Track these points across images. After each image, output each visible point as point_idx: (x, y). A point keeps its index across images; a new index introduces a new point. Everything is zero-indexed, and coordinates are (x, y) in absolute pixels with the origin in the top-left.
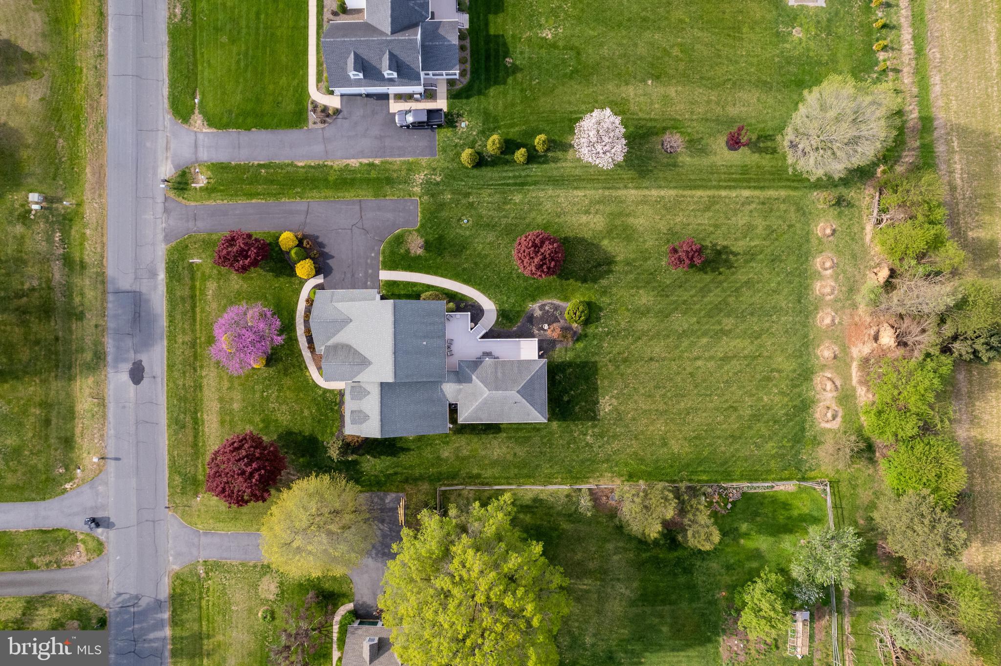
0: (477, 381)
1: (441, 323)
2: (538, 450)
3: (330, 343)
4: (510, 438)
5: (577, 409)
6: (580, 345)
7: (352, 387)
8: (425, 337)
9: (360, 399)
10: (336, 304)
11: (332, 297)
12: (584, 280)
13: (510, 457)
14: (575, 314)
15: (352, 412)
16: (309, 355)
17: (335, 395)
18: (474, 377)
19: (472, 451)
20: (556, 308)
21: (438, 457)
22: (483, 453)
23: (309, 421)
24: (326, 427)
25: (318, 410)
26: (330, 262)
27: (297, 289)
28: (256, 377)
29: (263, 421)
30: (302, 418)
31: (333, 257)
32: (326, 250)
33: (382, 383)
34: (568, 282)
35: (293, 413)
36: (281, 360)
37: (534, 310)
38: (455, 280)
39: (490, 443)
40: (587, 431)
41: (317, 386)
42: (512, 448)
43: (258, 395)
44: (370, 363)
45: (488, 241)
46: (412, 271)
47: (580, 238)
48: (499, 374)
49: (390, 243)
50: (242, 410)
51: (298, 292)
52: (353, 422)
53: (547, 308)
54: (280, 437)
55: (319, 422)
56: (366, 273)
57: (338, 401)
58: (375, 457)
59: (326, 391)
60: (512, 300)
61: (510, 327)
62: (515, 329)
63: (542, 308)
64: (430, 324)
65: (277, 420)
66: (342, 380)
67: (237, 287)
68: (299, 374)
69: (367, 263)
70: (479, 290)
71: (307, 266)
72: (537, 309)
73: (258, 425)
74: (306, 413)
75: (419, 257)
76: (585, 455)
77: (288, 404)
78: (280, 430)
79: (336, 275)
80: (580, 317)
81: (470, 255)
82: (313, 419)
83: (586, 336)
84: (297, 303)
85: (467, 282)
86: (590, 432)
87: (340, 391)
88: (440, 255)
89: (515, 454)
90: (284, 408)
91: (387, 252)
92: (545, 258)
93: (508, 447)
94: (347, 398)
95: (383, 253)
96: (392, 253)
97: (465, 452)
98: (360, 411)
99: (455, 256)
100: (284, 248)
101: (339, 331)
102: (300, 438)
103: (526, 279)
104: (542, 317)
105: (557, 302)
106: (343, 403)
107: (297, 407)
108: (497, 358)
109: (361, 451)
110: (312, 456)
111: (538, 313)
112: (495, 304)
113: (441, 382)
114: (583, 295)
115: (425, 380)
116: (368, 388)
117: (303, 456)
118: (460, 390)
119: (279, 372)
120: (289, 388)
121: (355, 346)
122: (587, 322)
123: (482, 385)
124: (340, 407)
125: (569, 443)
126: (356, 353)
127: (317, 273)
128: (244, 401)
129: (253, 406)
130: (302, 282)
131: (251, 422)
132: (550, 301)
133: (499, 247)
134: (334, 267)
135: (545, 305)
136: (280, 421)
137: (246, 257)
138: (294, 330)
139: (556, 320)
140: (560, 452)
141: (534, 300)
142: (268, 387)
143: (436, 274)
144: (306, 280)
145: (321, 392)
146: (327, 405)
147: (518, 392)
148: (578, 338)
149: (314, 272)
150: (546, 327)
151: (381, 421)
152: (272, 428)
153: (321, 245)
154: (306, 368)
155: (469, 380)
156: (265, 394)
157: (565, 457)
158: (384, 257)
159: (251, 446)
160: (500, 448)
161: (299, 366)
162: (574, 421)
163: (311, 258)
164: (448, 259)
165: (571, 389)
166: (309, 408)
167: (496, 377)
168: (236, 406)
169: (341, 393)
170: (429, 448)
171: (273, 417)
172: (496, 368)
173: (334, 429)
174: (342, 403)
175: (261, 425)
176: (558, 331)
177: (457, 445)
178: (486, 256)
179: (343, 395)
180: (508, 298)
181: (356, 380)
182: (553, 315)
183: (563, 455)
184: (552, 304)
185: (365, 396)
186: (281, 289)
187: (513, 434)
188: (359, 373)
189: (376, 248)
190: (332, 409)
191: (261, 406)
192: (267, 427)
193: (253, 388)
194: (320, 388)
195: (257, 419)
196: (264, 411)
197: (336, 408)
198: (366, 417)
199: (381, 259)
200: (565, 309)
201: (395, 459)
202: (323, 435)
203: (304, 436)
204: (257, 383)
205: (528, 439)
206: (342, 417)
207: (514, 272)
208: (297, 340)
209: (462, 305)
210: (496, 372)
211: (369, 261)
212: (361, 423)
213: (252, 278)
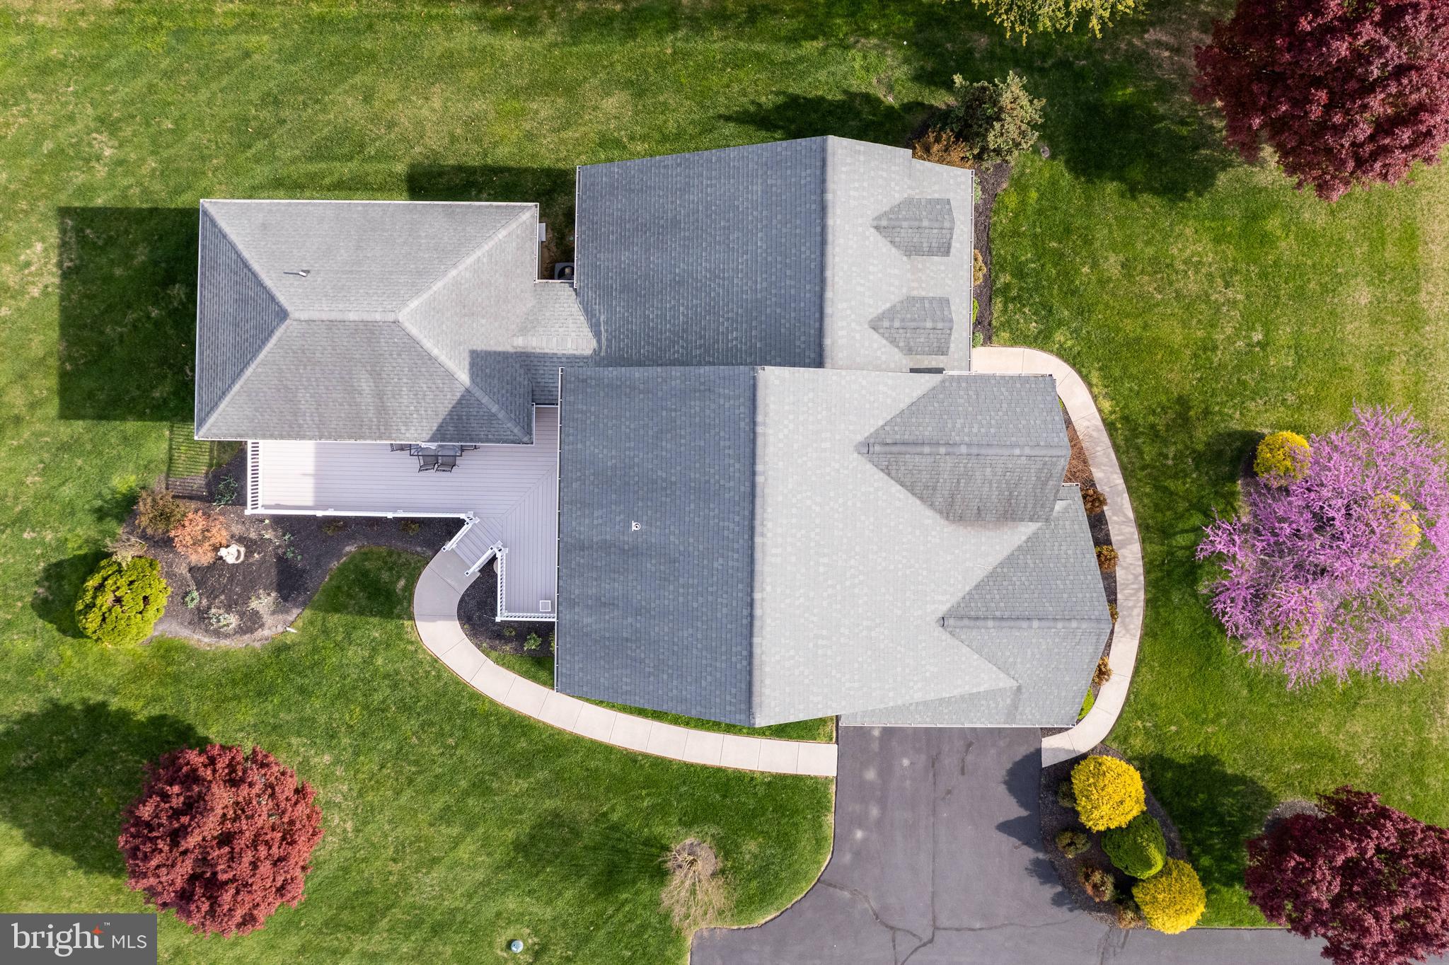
0: (451, 365)
1: (572, 604)
2: (286, 113)
3: (1026, 530)
4: (381, 156)
5: (141, 255)
6: (123, 481)
7: (943, 351)
8: (631, 553)
9: (911, 301)
10: (1006, 683)
11: (1015, 706)
12: (96, 713)
13: (389, 89)
14: (118, 600)
15: (945, 250)
16: (1097, 474)
17: (1007, 324)
18: (464, 377)
19: (519, 114)
20: (201, 618)
21: (640, 94)
22: (479, 105)
23: (1101, 233)
24: (1040, 212)
25: (1067, 275)
26: (1013, 810)
27: (1139, 715)
28: (1290, 398)
29: (1266, 240)
30: (1128, 243)
31: (1006, 827)
32: (1028, 854)
33: (819, 362)
34: (156, 711)
35: (1160, 266)
36: (1199, 458)
37: (278, 610)
38: (560, 732)
39: (453, 139)
40: (111, 174)
41: (1074, 360)
42: (375, 119)
43: (1284, 333)
44: (866, 448)
45: (438, 873)
46: (719, 770)
47: (103, 870)
48: (366, 385)
49: (796, 877)
50: (1340, 280)
51: (1134, 705)
52: (942, 208)
53: (233, 620)
54: (1205, 179)
55: (1068, 230)
56: (886, 771)
57: (998, 304)
58: (867, 98)
59: (1041, 341)
60: (355, 654)
61: (366, 556)
62: (350, 549)
63: (252, 622)
64: (612, 605)
65: (1217, 240)
66: (985, 379)
67: (1357, 727)
68: (1136, 406)
69: (883, 803)
70: (476, 696)
71: (1105, 809)
72: (268, 620)
73: (1286, 227)
74: (1112, 264)
75: (689, 821)
76: (124, 92)
77: (1178, 296)
78: (1205, 203)
79: (996, 765)
80: (100, 587)
81: (503, 823)
82: (1088, 242)
83: (101, 514)
84: (1140, 662)
85: (517, 725)
86: (101, 171)
87: (988, 340)
88: (614, 827)
89: (367, 99)
90: (1192, 286)
91: (805, 843)
92: (176, 836)
93: (391, 125)
94: (963, 312)
95: (819, 843)
96: (786, 842)
97: (544, 108)
98: (912, 250)
99: (555, 820)
100: (1189, 878)
101: (993, 575)
102: (1136, 173)
103: (305, 725)
104: (249, 588)
105: (200, 640)
106: (978, 296)
107: (1147, 284)
108: (394, 448)
109: (918, 118)
110: (1093, 110)
111: (263, 603)
112: (417, 643)
113: (598, 360)
114: (105, 661)
115: (638, 373)
116: (878, 346)
117: (1125, 110)
118: (523, 330)
119: (1207, 412)
120: (1173, 353)
121: (929, 517)
122: (95, 559)
123: (428, 344)
124: (989, 281)
125: (178, 133)
126: (923, 491)
127: (1065, 771)
128: (1332, 313)
129: (1300, 294)
130: (1118, 740)
131: (1309, 238)
132: (225, 643)
133: (400, 848)
134: (1002, 789)
135: (241, 631)
136: (1206, 238)
137: (1350, 871)
138: (1150, 566)
139: (201, 575)
140: (209, 103)
141: (280, 649)
142: (1246, 360)
143: (631, 759)
144: (1103, 748)
145: (1059, 336)
146: (1038, 288)
147: (283, 315)
148: (125, 508)
149: (1079, 779)
150: (231, 555)
151: (823, 209)
152: (1235, 213)
153: (1045, 872)
154: (1110, 426)
155: (482, 363)
156: (1257, 336)
157: (195, 89)
158: (817, 826)
159: (1340, 130)
160: (419, 124)
161: (1134, 432)
162: (153, 211)
163: (1087, 831)
164: (583, 811)
165: (158, 324)
166: (1102, 282)
167: (376, 375)
168: (1362, 295)
169: (985, 330)
170: (671, 127)
171: (1231, 252)
172: (382, 409)
173: (1012, 201)
174: (986, 294)
175: (1273, 224)
176: (183, 536)
177: (569, 134)
178: (445, 816)
179: (978, 323)
180: (368, 662)
181: (930, 380)
182: (212, 595)
183: (204, 95)
184: (217, 633)
185: (891, 313)
186: (1193, 715)
187: (370, 168)
188: (914, 409)
189: (848, 858)
190: (1020, 273)
191: (1273, 293)
192: (1254, 217)
193: (1300, 359)
194: (1062, 354)
195: (1287, 247)
196: (1263, 275)
197: (1005, 278)
198: (887, 226)
199: (830, 819)
200: (170, 613)
201: (795, 89)
202: (1054, 183)
203: (1121, 179)
204: (1286, 376)
205: (320, 152)
206: (985, 240)
207: (346, 756)
208: (1144, 527)
209: (532, 644)
210: (380, 395)
211: (874, 812)
212: (909, 202)
213: (1299, 755)
